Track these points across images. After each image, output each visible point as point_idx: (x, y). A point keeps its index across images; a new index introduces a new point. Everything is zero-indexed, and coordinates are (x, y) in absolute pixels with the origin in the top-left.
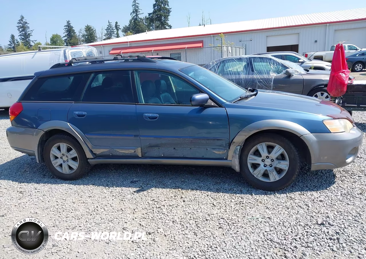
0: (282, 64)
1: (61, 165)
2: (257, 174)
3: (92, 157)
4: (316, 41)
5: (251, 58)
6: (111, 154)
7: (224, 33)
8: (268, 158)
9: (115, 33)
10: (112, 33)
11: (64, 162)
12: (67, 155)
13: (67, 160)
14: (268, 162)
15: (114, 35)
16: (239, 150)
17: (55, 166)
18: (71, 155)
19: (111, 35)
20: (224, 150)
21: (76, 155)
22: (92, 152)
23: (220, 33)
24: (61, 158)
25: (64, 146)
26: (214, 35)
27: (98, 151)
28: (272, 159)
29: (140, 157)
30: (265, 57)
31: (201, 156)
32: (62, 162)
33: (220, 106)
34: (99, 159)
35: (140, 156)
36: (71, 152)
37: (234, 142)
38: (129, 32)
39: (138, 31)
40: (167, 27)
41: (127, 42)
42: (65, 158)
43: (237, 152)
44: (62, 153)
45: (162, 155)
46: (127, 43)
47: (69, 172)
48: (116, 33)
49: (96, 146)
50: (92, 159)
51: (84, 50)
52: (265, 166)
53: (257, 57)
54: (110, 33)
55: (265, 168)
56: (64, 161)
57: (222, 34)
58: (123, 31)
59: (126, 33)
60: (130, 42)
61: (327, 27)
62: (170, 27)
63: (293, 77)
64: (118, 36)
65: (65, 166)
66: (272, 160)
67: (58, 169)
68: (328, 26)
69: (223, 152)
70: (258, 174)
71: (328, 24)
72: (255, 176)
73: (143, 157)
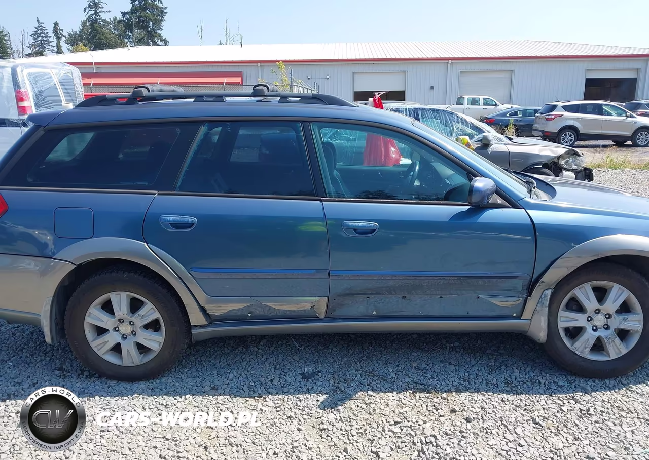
0: (472, 124)
1: (117, 349)
2: (580, 350)
3: (205, 322)
4: (432, 88)
5: (417, 109)
6: (250, 315)
7: (285, 61)
8: (598, 313)
9: (51, 44)
10: (44, 44)
11: (124, 337)
12: (133, 319)
13: (134, 333)
14: (599, 320)
15: (49, 47)
16: (549, 297)
17: (100, 353)
18: (143, 317)
19: (43, 48)
20: (518, 299)
21: (156, 315)
22: (203, 310)
23: (279, 61)
24: (116, 329)
25: (120, 300)
26: (262, 64)
27: (219, 309)
28: (607, 314)
29: (322, 319)
30: (442, 109)
31: (464, 313)
32: (119, 340)
33: (514, 206)
34: (220, 326)
35: (322, 316)
36: (142, 311)
37: (543, 282)
38: (80, 44)
39: (101, 44)
40: (159, 42)
41: (91, 64)
42: (126, 329)
43: (544, 302)
44: (117, 318)
45: (374, 313)
46: (91, 66)
47: (142, 361)
48: (54, 44)
49: (216, 296)
50: (202, 327)
51: (54, 71)
52: (595, 331)
53: (427, 109)
54: (41, 43)
55: (597, 334)
56: (123, 335)
57: (281, 62)
58: (68, 42)
59: (75, 46)
60: (96, 64)
61: (449, 65)
62: (166, 42)
63: (491, 147)
64: (59, 52)
65: (128, 348)
66: (608, 316)
67: (112, 359)
68: (451, 64)
69: (514, 303)
70: (581, 347)
71: (450, 61)
72: (577, 352)
73: (329, 317)
